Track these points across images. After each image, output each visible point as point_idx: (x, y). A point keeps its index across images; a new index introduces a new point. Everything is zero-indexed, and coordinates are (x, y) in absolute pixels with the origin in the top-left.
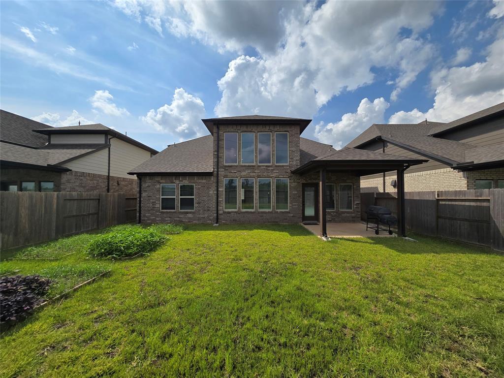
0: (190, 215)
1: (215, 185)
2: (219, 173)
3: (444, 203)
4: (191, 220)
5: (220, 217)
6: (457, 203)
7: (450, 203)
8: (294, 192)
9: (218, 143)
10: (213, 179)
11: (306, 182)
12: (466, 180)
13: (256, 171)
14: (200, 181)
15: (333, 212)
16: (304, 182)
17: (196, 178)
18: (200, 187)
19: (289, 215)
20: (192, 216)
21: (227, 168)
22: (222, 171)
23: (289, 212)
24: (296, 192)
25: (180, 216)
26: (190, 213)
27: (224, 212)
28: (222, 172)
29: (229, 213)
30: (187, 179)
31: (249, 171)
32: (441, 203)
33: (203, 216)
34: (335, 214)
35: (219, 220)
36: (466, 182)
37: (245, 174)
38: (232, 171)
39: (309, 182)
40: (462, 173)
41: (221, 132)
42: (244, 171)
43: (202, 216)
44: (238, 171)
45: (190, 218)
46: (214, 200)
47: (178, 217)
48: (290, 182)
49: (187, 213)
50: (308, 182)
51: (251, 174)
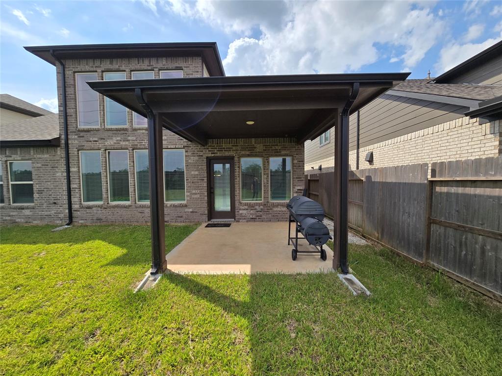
0: (27, 212)
1: (63, 162)
2: (70, 142)
3: (444, 189)
4: (30, 220)
5: (75, 214)
6: (479, 191)
7: (460, 190)
8: (193, 173)
9: (65, 91)
10: (60, 152)
11: (213, 155)
12: (498, 138)
13: (129, 138)
14: (38, 156)
15: (260, 205)
16: (210, 155)
17: (32, 151)
18: (39, 165)
19: (187, 210)
20: (31, 213)
21: (82, 134)
22: (75, 139)
23: (186, 206)
24: (197, 173)
25: (12, 214)
26: (27, 208)
27: (82, 207)
28: (74, 141)
29: (89, 207)
30: (19, 153)
31: (119, 138)
32: (438, 189)
33: (48, 213)
34: (262, 207)
35: (74, 220)
36: (497, 143)
37: (112, 143)
38: (91, 139)
39: (219, 154)
40: (488, 124)
41: (69, 73)
42: (110, 138)
43: (46, 213)
44: (102, 139)
45: (28, 217)
46: (65, 187)
47: (10, 216)
48: (186, 156)
49: (22, 208)
50: (216, 155)
51: (121, 143)
